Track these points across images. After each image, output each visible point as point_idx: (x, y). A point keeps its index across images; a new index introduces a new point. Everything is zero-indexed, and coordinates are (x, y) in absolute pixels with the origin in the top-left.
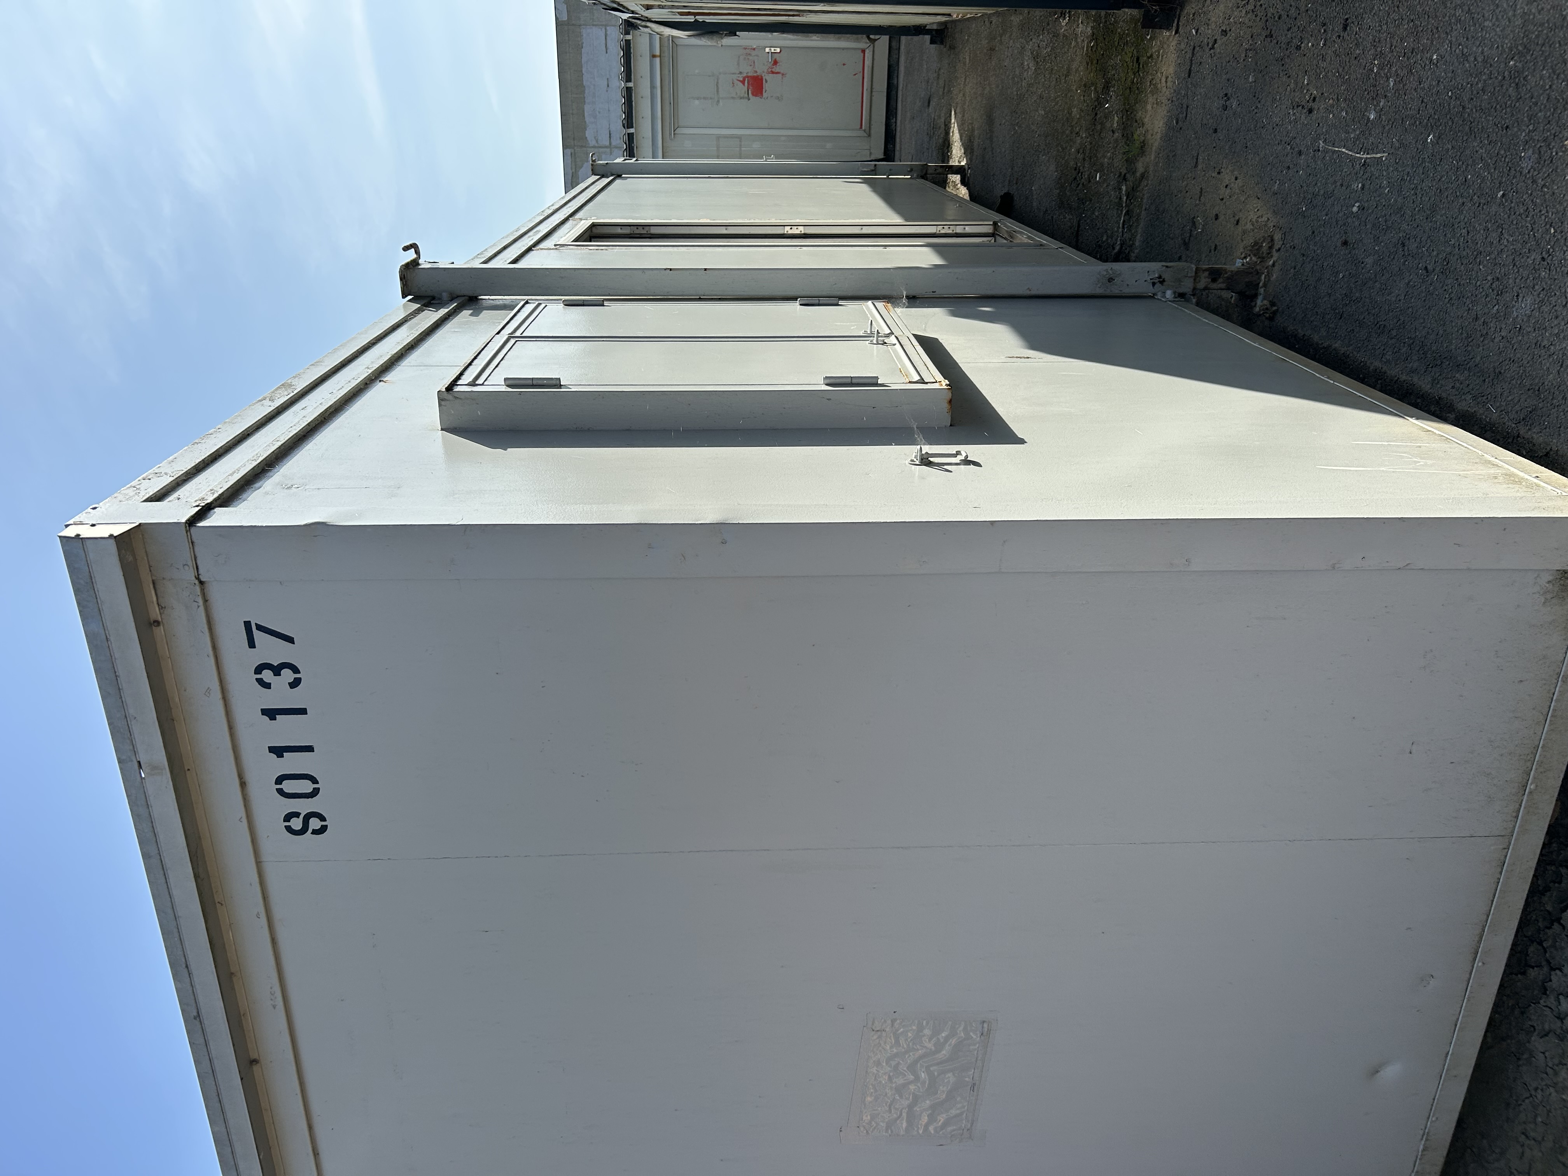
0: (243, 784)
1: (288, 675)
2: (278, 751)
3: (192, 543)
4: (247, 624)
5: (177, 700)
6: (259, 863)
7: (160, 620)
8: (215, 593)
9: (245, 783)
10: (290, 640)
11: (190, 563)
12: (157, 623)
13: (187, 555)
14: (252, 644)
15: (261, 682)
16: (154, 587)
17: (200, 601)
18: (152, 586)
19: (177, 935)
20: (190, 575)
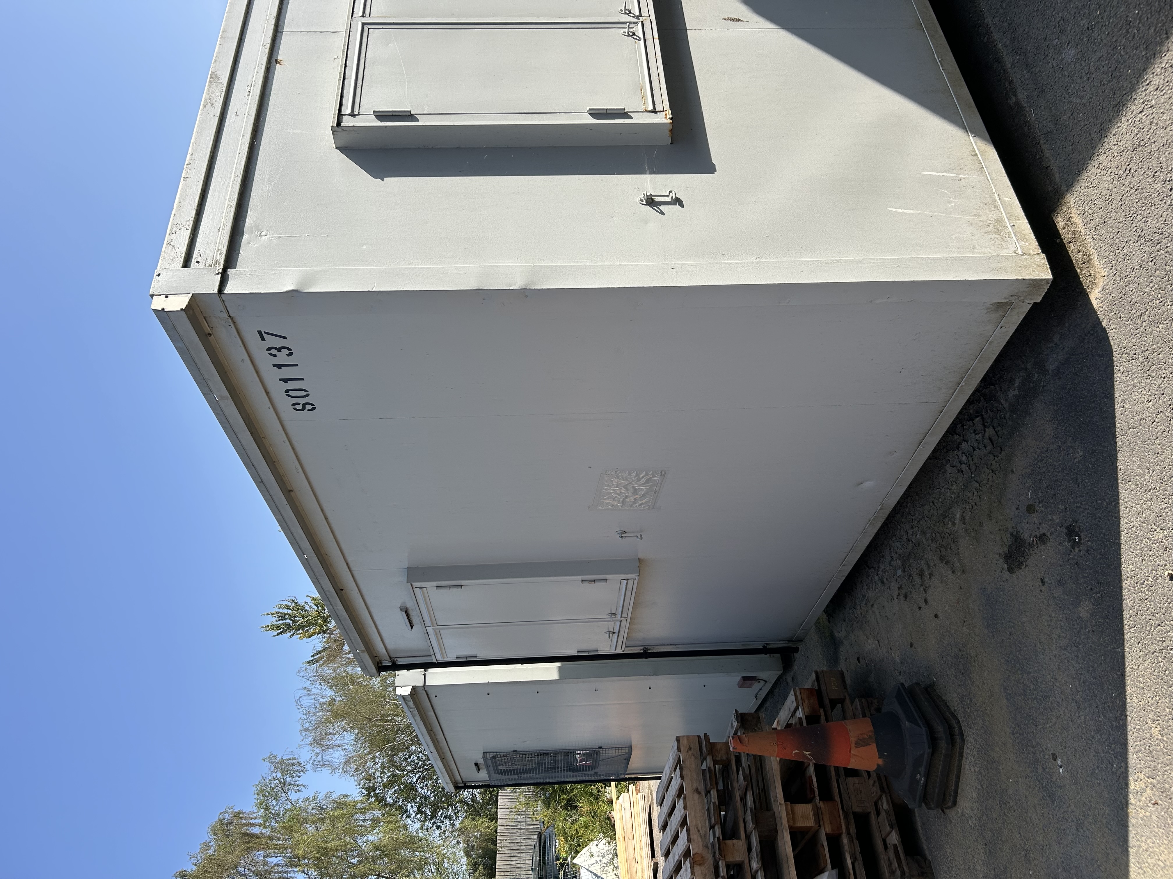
0: (267, 393)
1: (285, 352)
2: (285, 381)
3: (223, 301)
4: (260, 332)
5: (227, 364)
6: (281, 422)
7: (211, 333)
8: (239, 320)
9: (268, 393)
10: (285, 338)
11: (224, 311)
12: (210, 335)
13: (222, 307)
14: (263, 339)
15: (271, 354)
16: (205, 320)
17: (232, 325)
18: (204, 320)
19: (246, 455)
20: (225, 315)
